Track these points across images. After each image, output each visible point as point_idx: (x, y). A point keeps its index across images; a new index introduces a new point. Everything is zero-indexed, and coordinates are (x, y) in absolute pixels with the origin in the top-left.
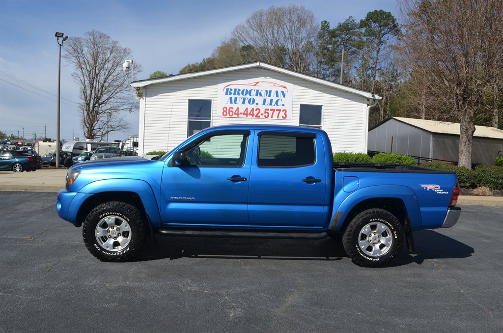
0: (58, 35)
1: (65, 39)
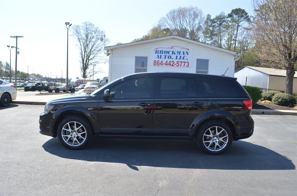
1: (70, 25)
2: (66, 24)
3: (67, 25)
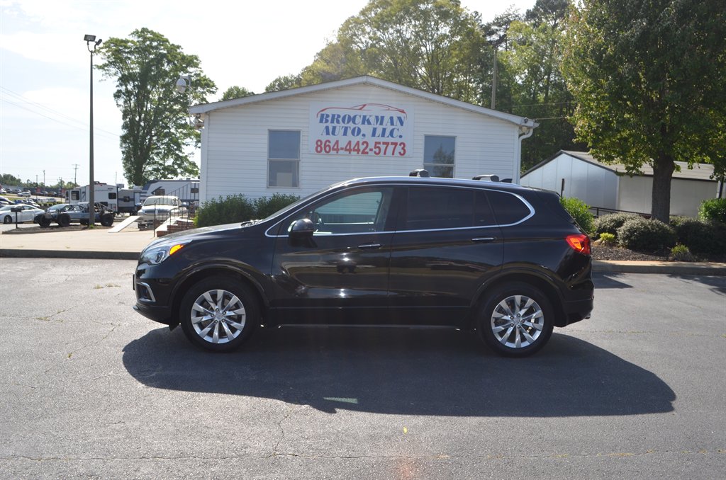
1: (98, 43)
2: (85, 39)
3: (90, 42)
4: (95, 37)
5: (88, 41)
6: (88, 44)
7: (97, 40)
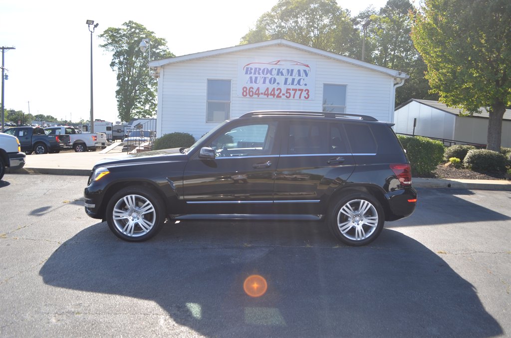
0: (89, 22)
1: (96, 26)
2: (87, 23)
3: (90, 25)
4: (93, 22)
5: (89, 24)
6: (89, 27)
7: (95, 24)
